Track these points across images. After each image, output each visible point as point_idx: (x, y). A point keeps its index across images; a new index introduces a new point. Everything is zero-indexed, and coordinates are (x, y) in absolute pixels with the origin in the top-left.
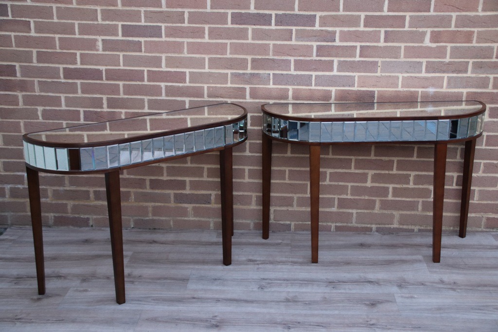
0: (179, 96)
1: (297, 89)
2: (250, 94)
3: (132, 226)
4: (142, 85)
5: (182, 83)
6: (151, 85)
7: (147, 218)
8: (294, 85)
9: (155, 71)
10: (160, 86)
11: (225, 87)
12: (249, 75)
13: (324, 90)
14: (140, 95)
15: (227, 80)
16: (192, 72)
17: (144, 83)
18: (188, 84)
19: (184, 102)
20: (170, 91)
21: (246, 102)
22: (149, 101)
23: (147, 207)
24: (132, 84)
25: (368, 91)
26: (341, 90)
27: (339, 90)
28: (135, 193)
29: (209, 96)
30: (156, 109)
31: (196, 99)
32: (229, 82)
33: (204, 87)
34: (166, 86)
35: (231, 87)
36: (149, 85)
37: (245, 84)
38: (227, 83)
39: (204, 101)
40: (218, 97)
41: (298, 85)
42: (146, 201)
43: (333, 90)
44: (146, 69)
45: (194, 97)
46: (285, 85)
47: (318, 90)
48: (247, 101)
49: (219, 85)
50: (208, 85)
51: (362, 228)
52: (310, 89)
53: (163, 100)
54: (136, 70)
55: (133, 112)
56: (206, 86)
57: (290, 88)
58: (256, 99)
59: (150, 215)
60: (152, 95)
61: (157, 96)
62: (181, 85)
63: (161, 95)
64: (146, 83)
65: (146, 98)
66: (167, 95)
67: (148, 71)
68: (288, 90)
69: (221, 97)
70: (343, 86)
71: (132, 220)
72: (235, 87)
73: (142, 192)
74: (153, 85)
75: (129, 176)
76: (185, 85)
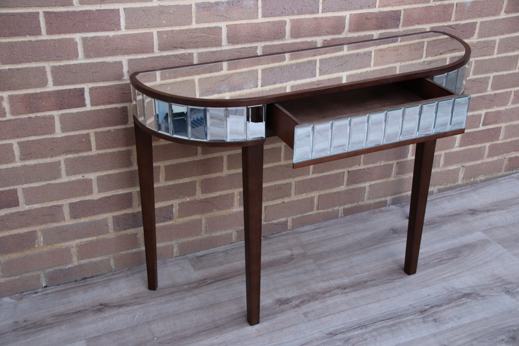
0: (109, 55)
1: (298, 20)
2: (228, 36)
3: (44, 284)
4: (38, 41)
5: (113, 30)
6: (55, 40)
7: (70, 266)
8: (293, 14)
9: (61, 13)
10: (72, 40)
11: (187, 30)
12: (225, 5)
13: (336, 17)
14: (36, 61)
15: (191, 18)
16: (130, 9)
17: (40, 38)
18: (123, 31)
19: (120, 64)
20: (92, 48)
21: (221, 51)
22: (54, 70)
23: (68, 249)
24: (16, 43)
25: (393, 11)
26: (358, 14)
27: (355, 15)
28: (44, 232)
29: (161, 49)
30: (69, 84)
31: (140, 56)
32: (194, 20)
33: (152, 33)
34: (85, 40)
35: (197, 29)
36: (52, 40)
37: (220, 21)
38: (190, 23)
39: (153, 57)
40: (176, 48)
41: (299, 14)
42: (65, 240)
43: (347, 14)
44: (41, 11)
45: (136, 52)
46: (279, 16)
47: (326, 18)
48: (223, 48)
49: (177, 28)
50: (159, 30)
51: (376, 203)
52: (316, 19)
53: (81, 65)
54: (22, 15)
55: (25, 94)
56: (155, 31)
57: (287, 19)
58: (238, 43)
59: (75, 259)
60: (59, 58)
61: (68, 59)
62: (111, 34)
63: (76, 56)
64: (44, 37)
65: (48, 66)
66: (87, 56)
67: (46, 13)
68: (284, 23)
69: (182, 48)
70: (361, 8)
71: (42, 275)
72: (204, 28)
73: (57, 227)
74: (59, 40)
75: (30, 206)
76: (119, 33)
